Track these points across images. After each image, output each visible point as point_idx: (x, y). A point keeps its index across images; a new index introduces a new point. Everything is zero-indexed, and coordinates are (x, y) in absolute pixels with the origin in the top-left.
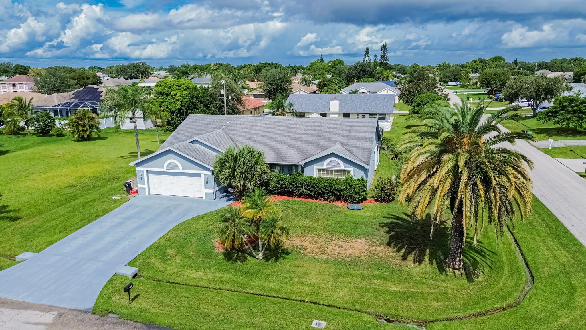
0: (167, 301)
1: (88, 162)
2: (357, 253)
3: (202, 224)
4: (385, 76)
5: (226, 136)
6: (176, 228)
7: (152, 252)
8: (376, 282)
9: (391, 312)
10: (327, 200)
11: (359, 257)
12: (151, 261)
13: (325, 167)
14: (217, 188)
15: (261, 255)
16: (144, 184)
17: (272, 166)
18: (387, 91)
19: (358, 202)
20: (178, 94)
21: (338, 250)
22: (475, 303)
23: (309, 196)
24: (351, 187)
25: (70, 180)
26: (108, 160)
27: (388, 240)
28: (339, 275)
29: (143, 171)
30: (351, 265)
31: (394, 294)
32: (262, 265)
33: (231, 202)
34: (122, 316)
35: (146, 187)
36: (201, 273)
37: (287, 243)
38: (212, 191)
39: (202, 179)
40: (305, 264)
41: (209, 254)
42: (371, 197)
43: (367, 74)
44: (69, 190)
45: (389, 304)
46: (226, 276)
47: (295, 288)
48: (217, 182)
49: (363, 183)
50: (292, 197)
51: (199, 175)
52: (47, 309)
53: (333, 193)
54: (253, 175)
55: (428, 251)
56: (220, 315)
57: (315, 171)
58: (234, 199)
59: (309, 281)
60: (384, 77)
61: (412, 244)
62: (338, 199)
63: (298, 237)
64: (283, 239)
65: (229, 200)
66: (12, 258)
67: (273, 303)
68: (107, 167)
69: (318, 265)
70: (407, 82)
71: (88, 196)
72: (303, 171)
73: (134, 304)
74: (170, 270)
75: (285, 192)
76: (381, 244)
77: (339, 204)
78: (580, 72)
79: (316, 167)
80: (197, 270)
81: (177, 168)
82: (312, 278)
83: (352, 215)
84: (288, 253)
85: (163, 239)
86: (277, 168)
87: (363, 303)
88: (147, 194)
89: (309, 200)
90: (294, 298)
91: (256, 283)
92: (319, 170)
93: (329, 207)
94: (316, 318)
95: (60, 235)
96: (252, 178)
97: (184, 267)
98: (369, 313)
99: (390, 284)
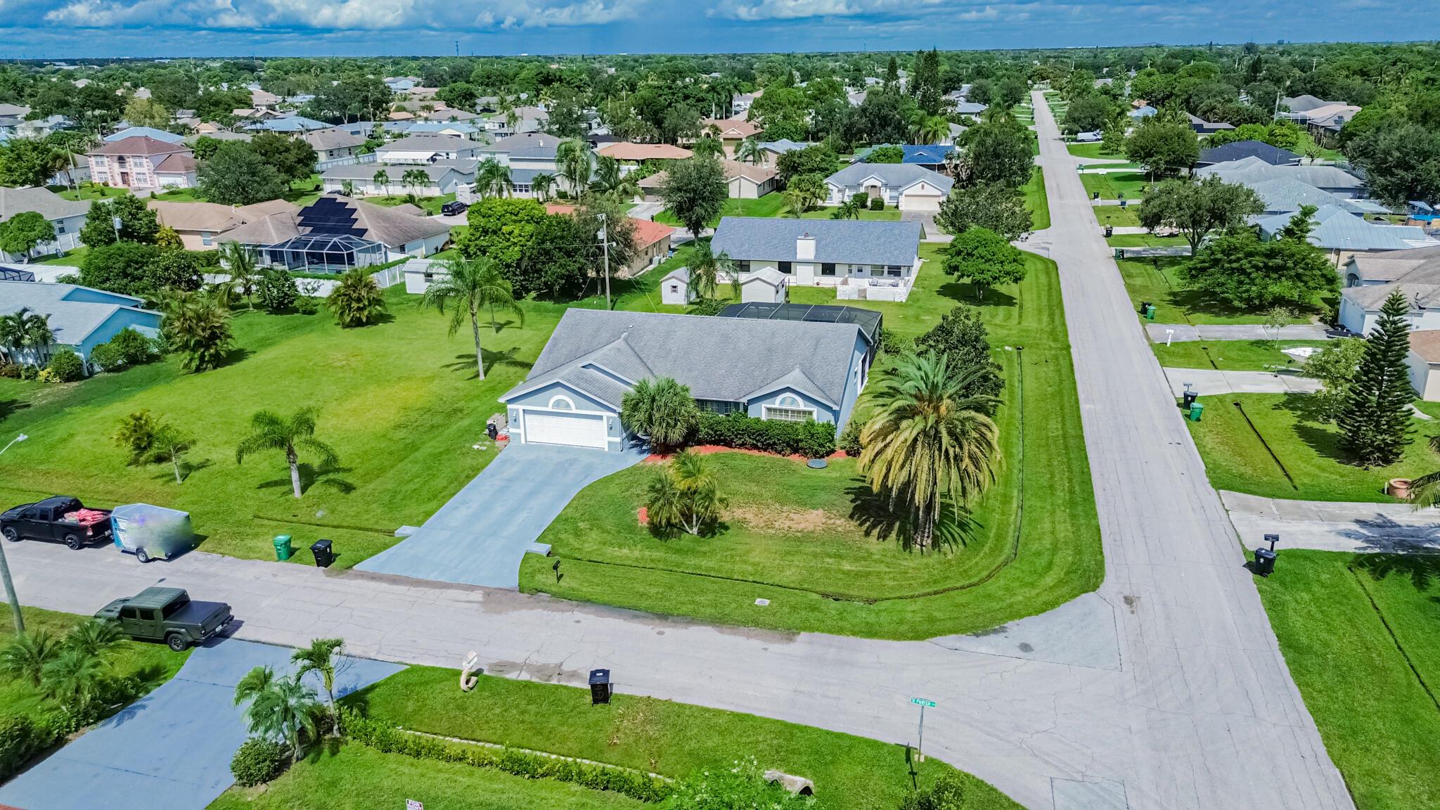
0: (596, 580)
1: (399, 379)
2: (811, 528)
3: (614, 490)
4: (929, 129)
5: (630, 351)
6: (581, 495)
7: (560, 527)
8: (828, 560)
9: (841, 591)
10: (780, 453)
11: (813, 532)
12: (563, 536)
13: (777, 405)
14: (624, 435)
15: (695, 530)
16: (519, 427)
17: (701, 403)
18: (923, 187)
19: (822, 457)
20: (516, 232)
21: (788, 523)
22: (935, 582)
23: (755, 447)
24: (812, 436)
25: (391, 415)
26: (429, 374)
27: (850, 511)
28: (788, 553)
29: (517, 410)
30: (801, 542)
31: (847, 573)
32: (698, 542)
33: (645, 456)
34: (554, 595)
35: (521, 431)
36: (625, 551)
37: (725, 516)
38: (618, 440)
39: (604, 425)
40: (748, 540)
41: (631, 529)
42: (842, 448)
43: (890, 125)
44: (401, 434)
45: (840, 583)
46: (656, 554)
47: (736, 567)
48: (626, 427)
49: (830, 431)
50: (731, 447)
51: (601, 418)
52: (471, 588)
53: (788, 445)
54: (676, 421)
55: (897, 524)
56: (658, 593)
57: (764, 410)
58: (649, 451)
59: (752, 560)
60: (928, 133)
61: (881, 516)
62: (795, 451)
63: (739, 507)
64: (723, 512)
65: (643, 452)
66: (391, 533)
67: (713, 582)
68: (434, 387)
69: (764, 542)
70: (972, 155)
71: (433, 443)
72: (746, 410)
73: (562, 583)
74: (588, 547)
75: (722, 441)
76: (842, 516)
77: (796, 459)
78: (1349, 129)
79: (764, 405)
80: (620, 547)
81: (568, 406)
82: (756, 557)
83: (810, 477)
84: (727, 528)
85: (569, 510)
86: (709, 404)
87: (812, 582)
88: (523, 442)
89: (755, 453)
90: (735, 577)
91: (692, 561)
92: (769, 410)
93: (782, 463)
94: (760, 596)
95: (433, 504)
96: (676, 424)
97: (605, 544)
98: (816, 592)
99: (844, 563)
